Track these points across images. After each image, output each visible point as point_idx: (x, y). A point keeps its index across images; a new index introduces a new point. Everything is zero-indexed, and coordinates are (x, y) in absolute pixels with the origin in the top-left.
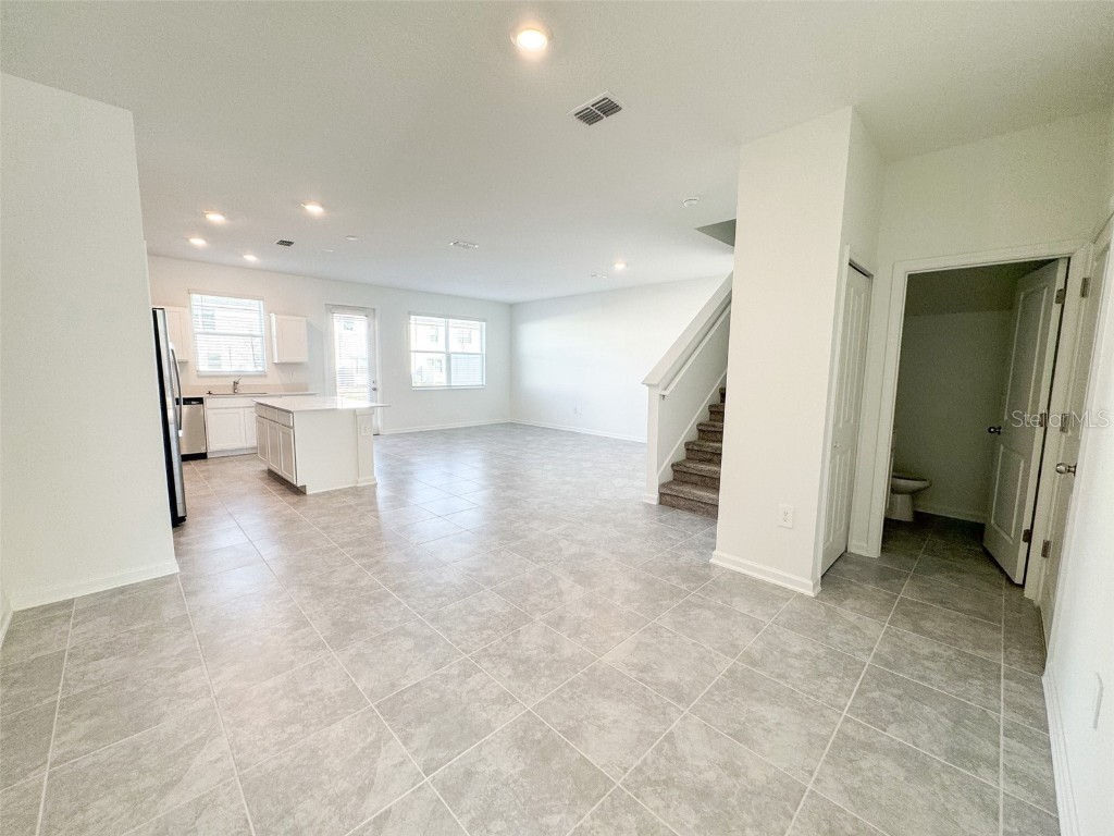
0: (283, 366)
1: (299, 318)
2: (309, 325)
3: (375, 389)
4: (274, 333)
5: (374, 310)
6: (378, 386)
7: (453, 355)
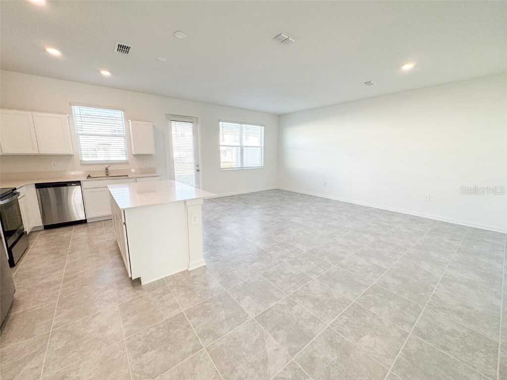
0: (138, 157)
1: (147, 123)
2: (154, 127)
3: (198, 170)
4: (131, 134)
5: (197, 118)
6: (200, 168)
7: (244, 148)
